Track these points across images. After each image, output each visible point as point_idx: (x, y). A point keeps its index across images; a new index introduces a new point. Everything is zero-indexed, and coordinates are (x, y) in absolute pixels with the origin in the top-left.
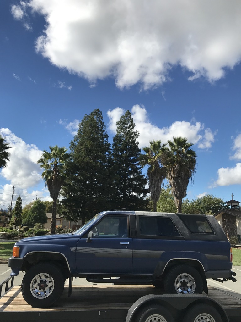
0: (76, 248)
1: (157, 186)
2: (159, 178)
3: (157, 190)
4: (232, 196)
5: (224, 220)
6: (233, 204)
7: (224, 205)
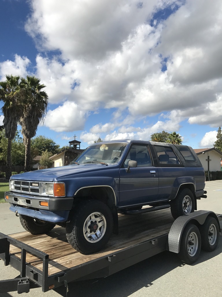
0: (120, 179)
1: (13, 124)
2: (16, 116)
3: (13, 127)
4: (75, 137)
5: (66, 157)
6: (75, 144)
7: (53, 145)
